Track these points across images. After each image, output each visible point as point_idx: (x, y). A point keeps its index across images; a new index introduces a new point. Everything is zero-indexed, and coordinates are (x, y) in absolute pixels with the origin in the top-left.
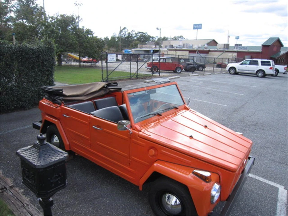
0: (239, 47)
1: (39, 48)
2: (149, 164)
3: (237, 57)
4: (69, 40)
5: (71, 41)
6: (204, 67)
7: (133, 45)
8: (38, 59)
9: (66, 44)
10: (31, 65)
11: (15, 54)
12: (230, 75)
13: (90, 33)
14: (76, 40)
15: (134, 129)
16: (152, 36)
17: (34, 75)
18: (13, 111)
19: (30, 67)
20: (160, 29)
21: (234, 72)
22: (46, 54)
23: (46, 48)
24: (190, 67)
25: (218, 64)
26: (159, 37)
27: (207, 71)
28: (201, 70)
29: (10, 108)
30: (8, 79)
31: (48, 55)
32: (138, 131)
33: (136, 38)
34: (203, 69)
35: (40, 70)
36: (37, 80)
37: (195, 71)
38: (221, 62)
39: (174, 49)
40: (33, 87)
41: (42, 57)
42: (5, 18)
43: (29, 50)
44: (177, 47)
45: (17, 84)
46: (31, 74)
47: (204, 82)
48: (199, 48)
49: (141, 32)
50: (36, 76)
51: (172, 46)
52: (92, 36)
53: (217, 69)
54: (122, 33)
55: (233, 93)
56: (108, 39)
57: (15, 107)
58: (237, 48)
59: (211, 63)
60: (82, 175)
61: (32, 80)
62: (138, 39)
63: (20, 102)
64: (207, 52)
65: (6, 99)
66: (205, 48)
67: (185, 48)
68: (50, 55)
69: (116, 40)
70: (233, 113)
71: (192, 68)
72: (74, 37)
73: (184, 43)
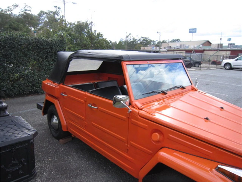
0: (233, 46)
1: (52, 40)
2: (152, 152)
3: (231, 55)
4: (83, 41)
5: (85, 42)
6: (200, 63)
7: (137, 47)
8: (51, 50)
9: (81, 45)
10: (45, 55)
11: (31, 45)
12: (226, 70)
13: (101, 35)
14: (89, 41)
15: (133, 107)
16: (152, 40)
17: (47, 64)
18: (28, 95)
19: (45, 56)
20: (160, 33)
21: (230, 67)
22: (58, 46)
23: (58, 40)
24: (187, 63)
25: (213, 61)
26: (159, 41)
27: (203, 67)
28: (198, 66)
29: (26, 92)
30: (25, 67)
31: (60, 47)
32: (139, 109)
33: (139, 42)
34: (199, 66)
35: (53, 60)
36: (50, 68)
37: (192, 67)
38: (216, 59)
39: (172, 49)
40: (46, 74)
41: (55, 48)
42: (37, 28)
43: (44, 42)
44: (175, 48)
45: (32, 71)
46: (44, 63)
47: (202, 75)
48: (195, 48)
49: (144, 37)
50: (50, 65)
51: (170, 47)
52: (102, 38)
53: (212, 65)
54: (128, 38)
55: (232, 84)
56: (116, 43)
57: (29, 91)
58: (230, 48)
59: (206, 61)
60: (78, 159)
61: (46, 68)
62: (141, 43)
63: (34, 88)
64: (203, 51)
65: (22, 84)
66: (200, 48)
67: (182, 48)
68: (62, 47)
69: (123, 44)
70: (236, 102)
71: (189, 64)
72: (88, 39)
73: (181, 44)
